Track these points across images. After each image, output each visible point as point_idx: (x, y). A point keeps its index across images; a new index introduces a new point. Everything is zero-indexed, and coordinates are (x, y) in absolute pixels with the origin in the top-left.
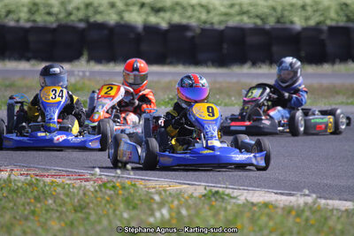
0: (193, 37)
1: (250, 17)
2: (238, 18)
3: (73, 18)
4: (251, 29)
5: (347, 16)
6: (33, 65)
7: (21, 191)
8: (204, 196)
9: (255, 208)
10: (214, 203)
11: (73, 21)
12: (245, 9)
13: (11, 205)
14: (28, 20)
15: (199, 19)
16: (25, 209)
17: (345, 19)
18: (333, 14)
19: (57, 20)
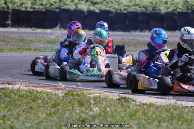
0: (112, 17)
1: (140, 7)
2: (134, 7)
3: (53, 6)
4: (140, 13)
5: (187, 7)
6: (33, 30)
7: (25, 96)
8: (119, 99)
9: (145, 107)
10: (124, 104)
11: (54, 8)
12: (137, 3)
13: (20, 103)
14: (31, 8)
15: (114, 8)
16: (27, 106)
18: (180, 6)
19: (45, 8)
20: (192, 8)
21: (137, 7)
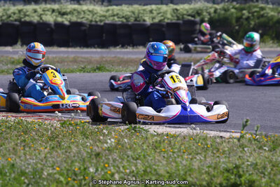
0: (85, 30)
1: (118, 18)
2: (112, 18)
3: (11, 19)
4: (120, 25)
5: (177, 17)
11: (12, 21)
12: (115, 13)
15: (87, 19)
17: (176, 18)
18: (169, 16)
19: (2, 20)
20: (183, 18)
21: (116, 18)
